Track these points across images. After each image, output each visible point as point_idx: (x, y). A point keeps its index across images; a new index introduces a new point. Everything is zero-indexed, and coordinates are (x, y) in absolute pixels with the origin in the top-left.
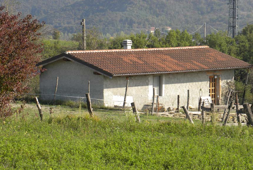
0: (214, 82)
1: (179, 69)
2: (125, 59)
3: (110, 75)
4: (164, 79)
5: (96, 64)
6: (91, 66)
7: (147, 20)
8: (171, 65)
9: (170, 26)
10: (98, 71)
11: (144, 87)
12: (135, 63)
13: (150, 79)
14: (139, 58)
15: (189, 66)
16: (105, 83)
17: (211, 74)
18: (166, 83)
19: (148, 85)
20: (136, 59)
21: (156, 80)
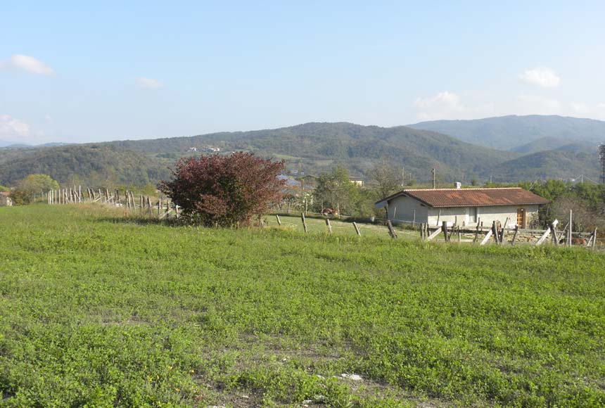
0: (522, 214)
1: (490, 203)
2: (449, 196)
3: (431, 206)
4: (478, 211)
5: (423, 199)
6: (419, 200)
7: (557, 174)
8: (485, 200)
9: (574, 178)
10: (424, 204)
11: (462, 216)
12: (454, 198)
13: (467, 210)
14: (460, 195)
15: (499, 201)
16: (429, 211)
17: (518, 208)
18: (480, 213)
19: (465, 214)
20: (457, 196)
21: (472, 211)
